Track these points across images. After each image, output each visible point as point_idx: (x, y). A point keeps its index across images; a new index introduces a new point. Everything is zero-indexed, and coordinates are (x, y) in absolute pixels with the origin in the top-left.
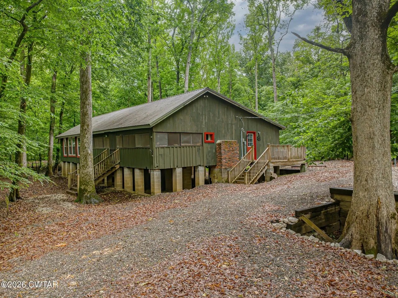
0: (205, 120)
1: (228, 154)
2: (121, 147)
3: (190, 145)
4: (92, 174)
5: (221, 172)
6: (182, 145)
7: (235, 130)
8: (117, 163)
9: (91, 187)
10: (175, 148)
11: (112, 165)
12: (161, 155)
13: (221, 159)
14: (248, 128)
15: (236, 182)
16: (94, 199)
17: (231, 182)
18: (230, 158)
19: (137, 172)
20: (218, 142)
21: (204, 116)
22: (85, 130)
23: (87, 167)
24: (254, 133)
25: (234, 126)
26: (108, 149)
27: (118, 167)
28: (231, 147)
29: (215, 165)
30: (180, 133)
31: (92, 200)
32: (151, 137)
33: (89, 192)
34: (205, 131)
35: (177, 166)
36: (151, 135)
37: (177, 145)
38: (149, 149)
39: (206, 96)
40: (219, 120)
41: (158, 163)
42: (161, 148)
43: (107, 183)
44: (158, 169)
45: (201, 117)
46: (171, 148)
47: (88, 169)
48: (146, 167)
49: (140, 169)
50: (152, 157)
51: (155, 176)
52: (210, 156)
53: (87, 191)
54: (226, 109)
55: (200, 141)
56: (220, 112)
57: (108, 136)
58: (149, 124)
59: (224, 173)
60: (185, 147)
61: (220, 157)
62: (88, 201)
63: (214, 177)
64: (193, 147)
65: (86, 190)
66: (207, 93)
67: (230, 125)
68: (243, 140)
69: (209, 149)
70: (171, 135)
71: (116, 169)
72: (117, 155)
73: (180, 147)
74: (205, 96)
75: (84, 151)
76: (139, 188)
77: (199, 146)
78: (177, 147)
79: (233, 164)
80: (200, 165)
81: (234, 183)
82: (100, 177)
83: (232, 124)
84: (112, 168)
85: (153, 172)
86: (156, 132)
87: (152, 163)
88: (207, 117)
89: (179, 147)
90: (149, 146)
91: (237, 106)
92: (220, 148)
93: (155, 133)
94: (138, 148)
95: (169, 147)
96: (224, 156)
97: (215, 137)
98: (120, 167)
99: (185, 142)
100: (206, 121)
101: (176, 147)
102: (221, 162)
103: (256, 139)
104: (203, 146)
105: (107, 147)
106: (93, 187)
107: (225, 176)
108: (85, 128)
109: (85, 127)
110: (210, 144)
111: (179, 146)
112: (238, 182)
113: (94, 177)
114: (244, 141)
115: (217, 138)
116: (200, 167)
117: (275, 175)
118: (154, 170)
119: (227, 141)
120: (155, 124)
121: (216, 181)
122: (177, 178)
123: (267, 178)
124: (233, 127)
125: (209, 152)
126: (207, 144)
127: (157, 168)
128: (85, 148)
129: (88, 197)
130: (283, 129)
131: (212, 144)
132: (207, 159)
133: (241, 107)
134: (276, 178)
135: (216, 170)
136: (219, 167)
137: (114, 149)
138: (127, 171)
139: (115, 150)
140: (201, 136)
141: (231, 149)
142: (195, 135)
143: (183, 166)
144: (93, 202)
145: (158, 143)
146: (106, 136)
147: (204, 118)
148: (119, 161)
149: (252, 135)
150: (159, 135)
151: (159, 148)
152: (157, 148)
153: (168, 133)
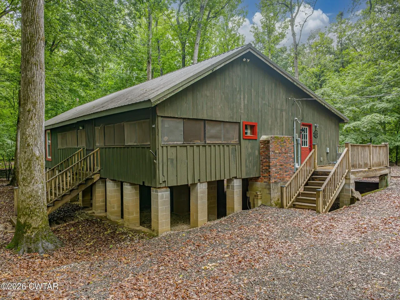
0: (244, 100)
1: (279, 158)
2: (102, 145)
3: (220, 142)
4: (43, 194)
5: (269, 189)
6: (208, 142)
7: (286, 120)
8: (95, 172)
9: (39, 219)
10: (195, 147)
11: (86, 175)
12: (172, 160)
13: (269, 166)
14: (303, 118)
15: (294, 205)
16: (44, 241)
17: (287, 206)
18: (281, 165)
19: (127, 188)
20: (264, 137)
21: (242, 94)
22: (29, 111)
23: (31, 182)
24: (310, 126)
25: (284, 113)
26: (84, 148)
27: (97, 177)
28: (284, 146)
29: (257, 176)
30: (205, 120)
31: (40, 245)
32: (154, 126)
33: (34, 228)
34: (243, 119)
35: (199, 180)
36: (154, 122)
37: (198, 142)
38: (149, 148)
39: (246, 60)
40: (264, 102)
41: (165, 174)
42: (171, 147)
43: (83, 201)
44: (165, 187)
45: (238, 96)
46: (188, 147)
47: (33, 185)
48: (144, 182)
49: (132, 184)
50: (155, 164)
51: (160, 201)
52: (250, 162)
53: (31, 226)
54: (273, 85)
55: (236, 135)
56: (266, 90)
57: (83, 128)
58: (149, 100)
59: (273, 190)
60: (212, 146)
61: (267, 164)
62: (32, 246)
63: (256, 196)
64: (225, 146)
65: (29, 226)
66: (249, 55)
67: (279, 111)
68: (296, 135)
69: (250, 150)
70: (189, 124)
71: (95, 181)
72: (95, 158)
73: (205, 146)
74: (244, 60)
75: (25, 152)
76: (131, 217)
77: (233, 145)
78: (199, 146)
79: (287, 175)
80: (236, 178)
81: (290, 207)
82: (65, 195)
83: (282, 111)
84: (87, 180)
85: (157, 192)
86: (162, 117)
87: (154, 175)
88: (246, 96)
89: (203, 146)
90: (149, 143)
92: (268, 148)
93: (160, 119)
94: (128, 147)
95: (186, 146)
96: (273, 162)
97: (258, 129)
98: (101, 178)
99: (212, 137)
100: (246, 102)
101: (197, 146)
102: (270, 172)
103: (313, 135)
104: (240, 145)
105: (83, 145)
106: (42, 219)
107: (275, 195)
108: (28, 109)
109: (29, 106)
110: (251, 141)
111: (202, 143)
112: (297, 206)
113: (45, 200)
114: (297, 138)
115: (261, 133)
116: (235, 180)
117: (357, 194)
118: (159, 188)
119: (277, 138)
120: (161, 101)
121: (260, 202)
122: (199, 202)
123: (346, 199)
124: (283, 115)
125: (249, 155)
126: (247, 141)
127: (164, 185)
128: (28, 145)
129: (31, 239)
130: (345, 121)
131: (254, 141)
132: (246, 167)
133: (295, 84)
134: (360, 199)
135: (259, 185)
136: (266, 180)
137: (91, 148)
138: (110, 186)
139: (93, 150)
140: (237, 127)
141: (283, 150)
142: (228, 125)
143: (209, 180)
144: (41, 250)
145: (166, 138)
146: (81, 128)
147: (242, 97)
148: (99, 168)
150: (168, 124)
151: (167, 147)
152: (165, 146)
153: (184, 120)
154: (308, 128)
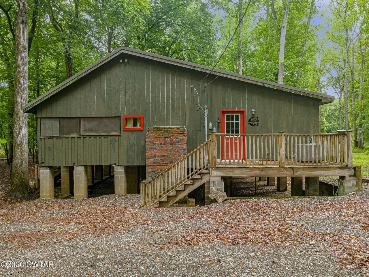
0: (125, 96)
3: (96, 134)
6: (83, 134)
10: (70, 138)
12: (49, 148)
14: (224, 104)
18: (163, 156)
21: (123, 91)
24: (242, 112)
30: (80, 118)
34: (125, 113)
35: (74, 164)
37: (75, 135)
39: (124, 61)
40: (154, 95)
42: (48, 138)
44: (46, 167)
45: (118, 94)
46: (64, 138)
55: (116, 128)
64: (103, 138)
67: (178, 102)
68: (209, 124)
70: (65, 122)
73: (80, 137)
74: (121, 61)
77: (113, 136)
78: (74, 138)
83: (183, 100)
88: (128, 92)
89: (78, 137)
91: (189, 67)
93: (39, 120)
96: (151, 152)
100: (128, 98)
103: (247, 122)
104: (121, 137)
110: (134, 133)
111: (78, 135)
114: (211, 127)
116: (115, 167)
118: (40, 167)
119: (159, 129)
122: (76, 180)
124: (185, 104)
126: (128, 133)
127: (45, 165)
131: (140, 133)
134: (220, 201)
140: (117, 120)
141: (168, 140)
142: (105, 120)
143: (84, 164)
149: (237, 116)
151: (45, 139)
152: (43, 138)
153: (61, 119)
154: (239, 114)
